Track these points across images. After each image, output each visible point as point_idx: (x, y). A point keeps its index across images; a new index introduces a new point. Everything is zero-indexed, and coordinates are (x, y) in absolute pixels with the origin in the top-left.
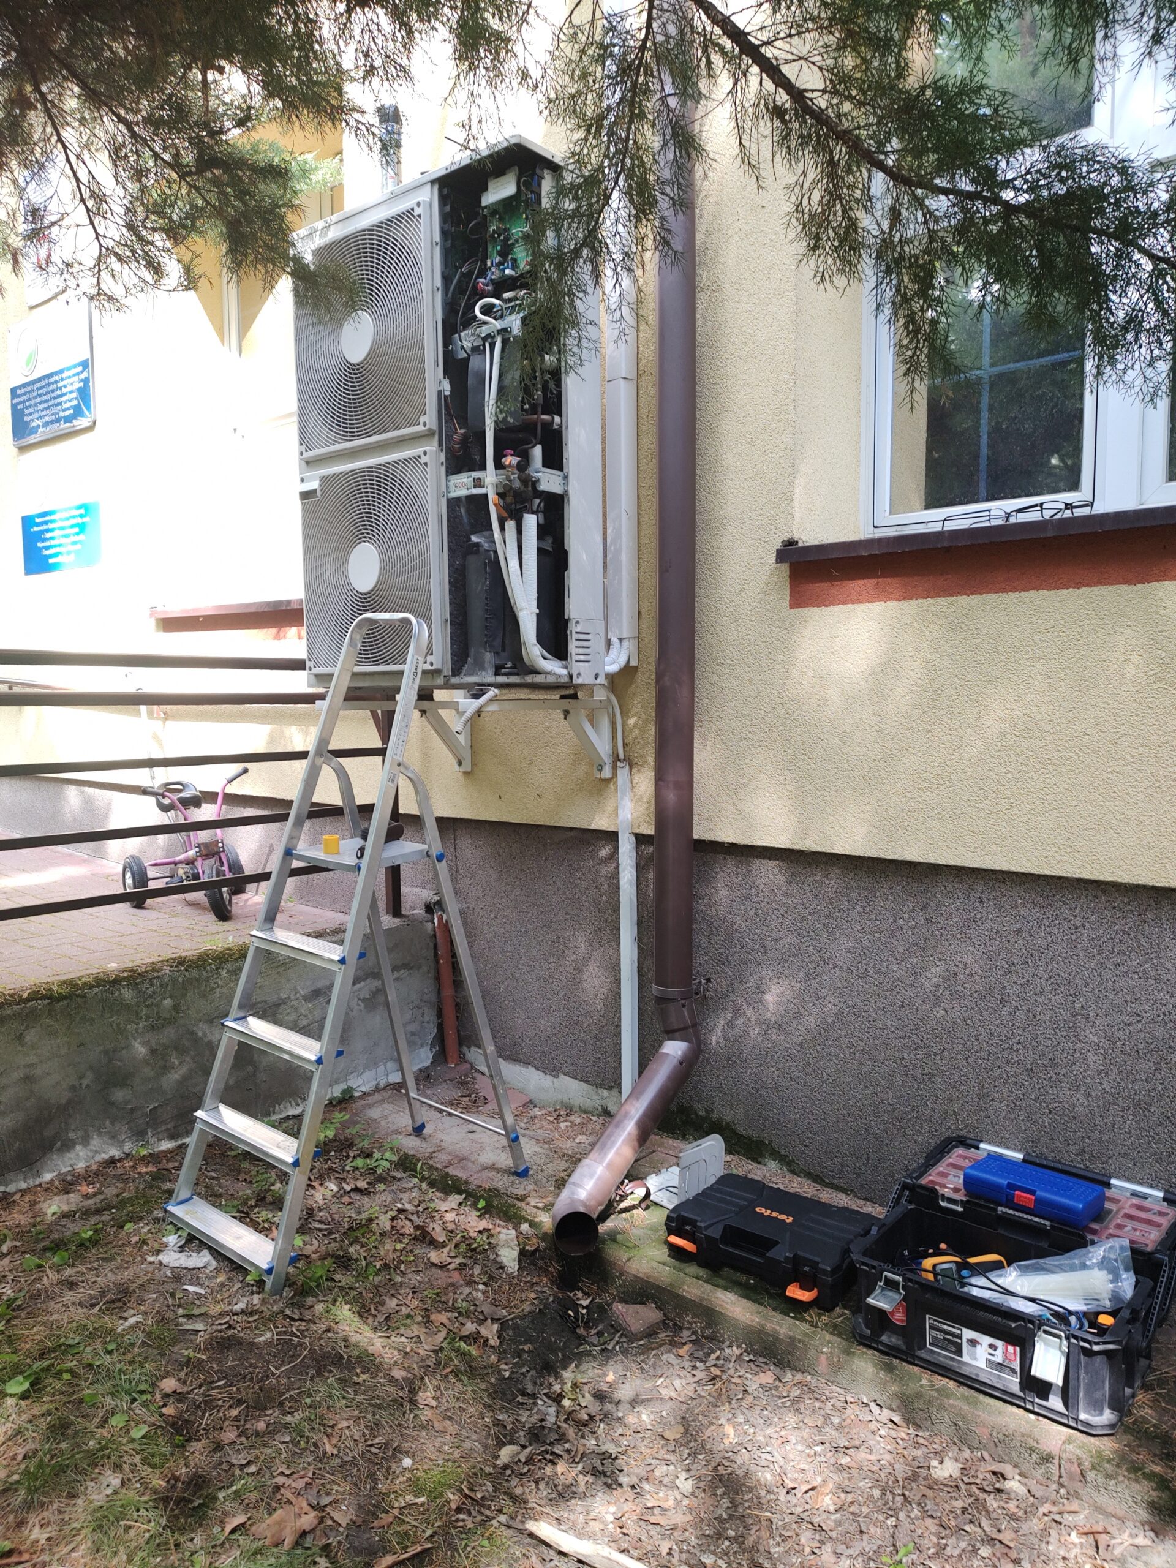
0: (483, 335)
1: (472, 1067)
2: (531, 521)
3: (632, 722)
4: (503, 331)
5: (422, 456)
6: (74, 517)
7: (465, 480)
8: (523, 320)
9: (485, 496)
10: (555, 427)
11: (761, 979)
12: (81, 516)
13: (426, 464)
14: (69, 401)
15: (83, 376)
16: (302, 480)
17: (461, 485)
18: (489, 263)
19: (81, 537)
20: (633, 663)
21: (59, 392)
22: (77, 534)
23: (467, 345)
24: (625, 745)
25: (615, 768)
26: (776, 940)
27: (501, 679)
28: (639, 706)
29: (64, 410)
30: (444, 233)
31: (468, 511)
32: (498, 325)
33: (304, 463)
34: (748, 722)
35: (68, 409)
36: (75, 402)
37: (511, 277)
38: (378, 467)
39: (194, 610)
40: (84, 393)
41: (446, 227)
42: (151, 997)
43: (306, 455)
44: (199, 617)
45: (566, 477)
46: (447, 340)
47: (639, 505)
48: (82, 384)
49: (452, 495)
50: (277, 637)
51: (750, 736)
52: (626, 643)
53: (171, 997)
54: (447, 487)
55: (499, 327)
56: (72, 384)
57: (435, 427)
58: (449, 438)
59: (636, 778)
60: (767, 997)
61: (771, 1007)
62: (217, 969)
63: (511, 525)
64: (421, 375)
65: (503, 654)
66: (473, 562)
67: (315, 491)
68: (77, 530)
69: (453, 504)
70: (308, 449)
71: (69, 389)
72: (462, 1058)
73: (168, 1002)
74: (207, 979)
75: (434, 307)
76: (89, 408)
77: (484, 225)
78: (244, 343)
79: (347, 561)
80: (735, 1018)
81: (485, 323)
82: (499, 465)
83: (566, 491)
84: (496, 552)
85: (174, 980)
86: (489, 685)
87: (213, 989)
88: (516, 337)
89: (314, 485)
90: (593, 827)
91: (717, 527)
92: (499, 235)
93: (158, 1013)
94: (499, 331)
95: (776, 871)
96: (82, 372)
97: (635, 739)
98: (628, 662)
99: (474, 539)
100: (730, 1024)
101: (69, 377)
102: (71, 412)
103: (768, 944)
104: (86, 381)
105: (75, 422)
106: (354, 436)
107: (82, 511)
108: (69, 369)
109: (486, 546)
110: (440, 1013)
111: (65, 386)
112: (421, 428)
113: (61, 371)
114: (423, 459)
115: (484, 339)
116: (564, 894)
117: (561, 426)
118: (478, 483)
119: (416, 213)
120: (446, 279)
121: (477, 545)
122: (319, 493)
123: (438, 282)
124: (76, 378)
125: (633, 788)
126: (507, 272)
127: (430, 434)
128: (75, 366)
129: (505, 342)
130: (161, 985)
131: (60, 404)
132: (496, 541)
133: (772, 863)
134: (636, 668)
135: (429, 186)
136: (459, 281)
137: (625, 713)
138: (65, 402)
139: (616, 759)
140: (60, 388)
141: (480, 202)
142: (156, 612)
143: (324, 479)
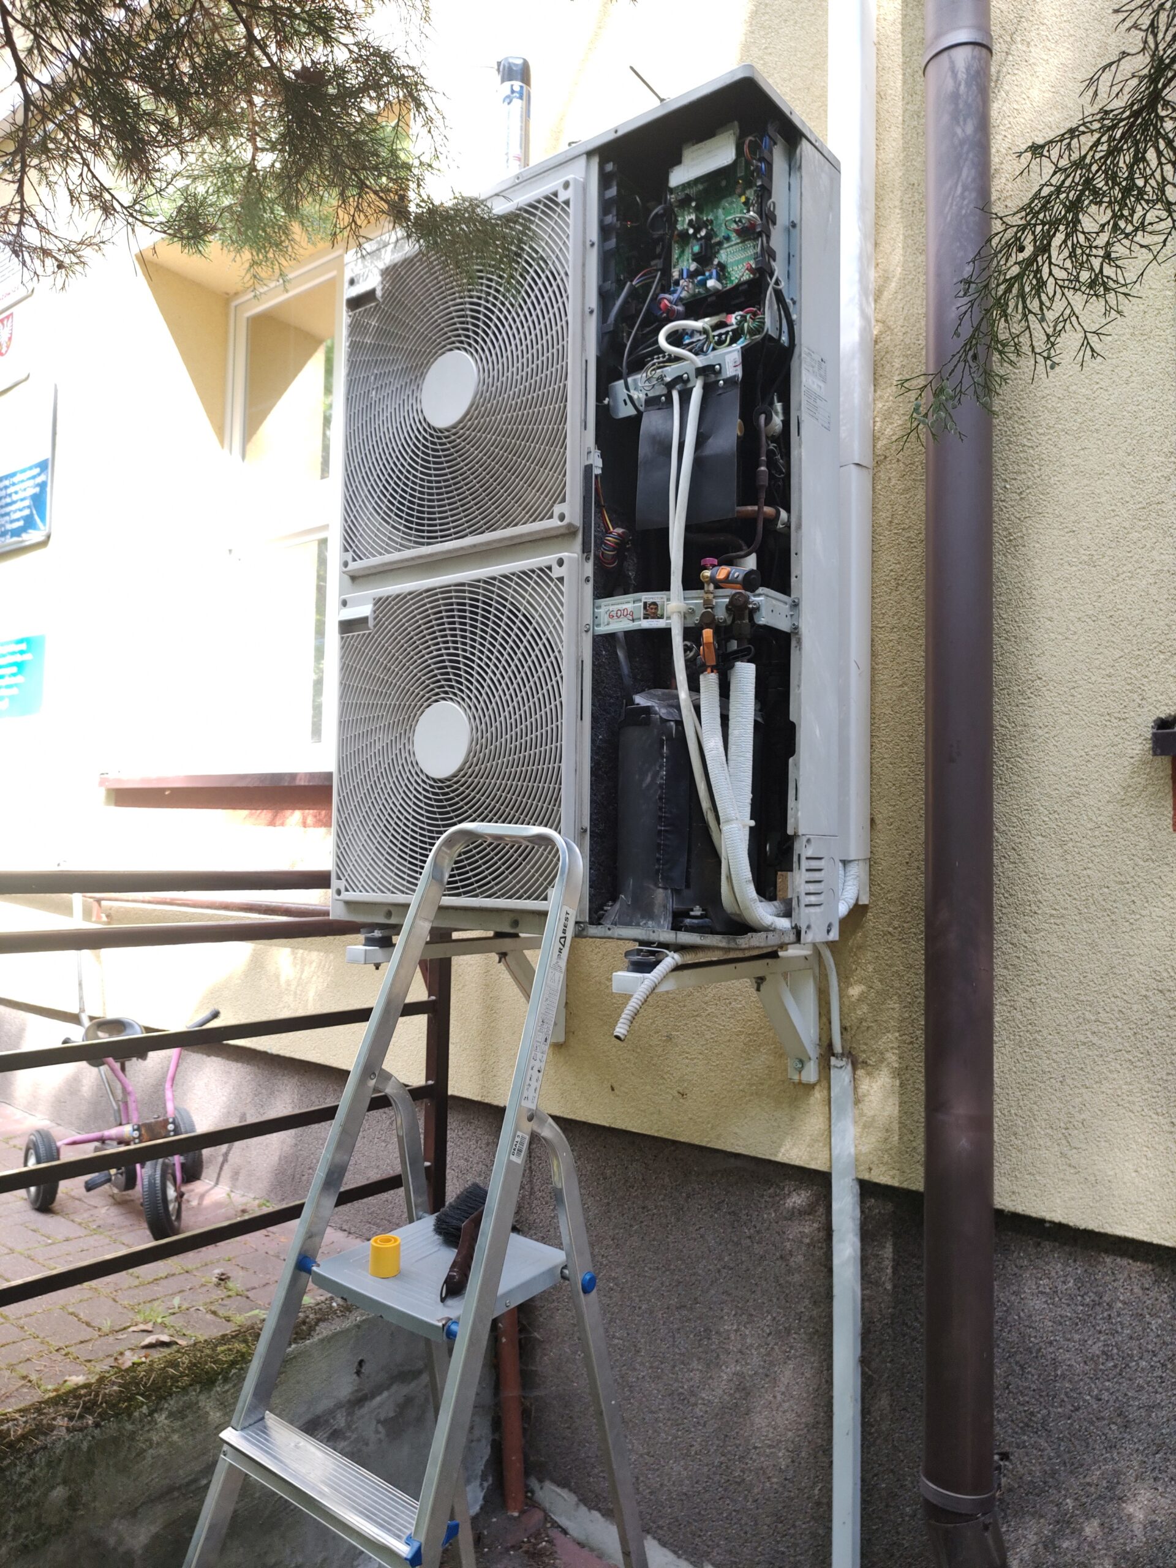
0: (668, 379)
1: (547, 1518)
2: (745, 674)
3: (855, 991)
4: (705, 371)
5: (555, 567)
6: (14, 653)
7: (629, 606)
8: (746, 352)
9: (666, 632)
10: (780, 526)
11: (1117, 1473)
12: (22, 652)
13: (561, 579)
14: (19, 510)
15: (39, 480)
16: (344, 603)
17: (618, 615)
18: (676, 274)
19: (19, 679)
20: (865, 900)
21: (8, 500)
22: (14, 675)
23: (639, 396)
24: (844, 1029)
25: (825, 1068)
26: (1150, 1408)
27: (685, 938)
28: (870, 968)
29: (12, 522)
30: (605, 231)
31: (630, 656)
32: (700, 361)
33: (347, 578)
34: (1088, 1015)
35: (18, 520)
36: (27, 512)
37: (717, 292)
38: (474, 584)
39: (159, 780)
40: (39, 501)
41: (610, 219)
42: (27, 1489)
43: (353, 566)
44: (164, 789)
45: (795, 605)
46: (603, 390)
47: (874, 655)
48: (37, 490)
49: (603, 629)
50: (272, 823)
51: (1095, 1039)
52: (854, 870)
53: (65, 1482)
54: (595, 617)
55: (700, 365)
56: (25, 490)
57: (578, 522)
58: (600, 542)
59: (864, 1086)
60: (1130, 1509)
61: (1138, 1529)
62: (151, 1414)
63: (709, 682)
64: (559, 440)
65: (687, 893)
66: (635, 738)
67: (364, 620)
68: (14, 669)
69: (604, 644)
70: (357, 557)
71: (21, 495)
72: (531, 1503)
73: (59, 1493)
74: (132, 1437)
75: (583, 338)
76: (43, 519)
77: (669, 217)
78: (249, 447)
79: (412, 729)
80: (1058, 1534)
81: (677, 359)
82: (691, 582)
83: (796, 629)
84: (680, 723)
85: (72, 1449)
86: (667, 946)
87: (141, 1453)
88: (731, 381)
89: (365, 610)
90: (780, 1158)
91: (1022, 693)
92: (697, 230)
93: (39, 1518)
94: (701, 371)
95: (1147, 1282)
96: (39, 475)
97: (861, 1021)
98: (857, 900)
99: (640, 700)
100: (1049, 1545)
101: (23, 481)
102: (21, 523)
103: (1133, 1414)
104: (43, 486)
105: (24, 536)
106: (432, 539)
107: (23, 647)
108: (23, 471)
109: (663, 712)
110: (497, 1424)
111: (16, 493)
112: (555, 522)
113: (13, 475)
114: (557, 572)
115: (670, 386)
116: (720, 1259)
117: (788, 526)
118: (652, 611)
119: (560, 199)
120: (605, 298)
121: (647, 710)
122: (371, 623)
123: (593, 301)
124: (31, 483)
125: (857, 1101)
126: (711, 283)
127: (569, 533)
128: (31, 468)
129: (709, 390)
130: (49, 1464)
131: (7, 514)
132: (683, 704)
133: (1138, 1266)
134: (865, 907)
135: (584, 158)
136: (626, 302)
137: (845, 979)
138: (15, 511)
139: (827, 1051)
140: (10, 495)
141: (667, 180)
142: (107, 780)
143: (379, 602)
